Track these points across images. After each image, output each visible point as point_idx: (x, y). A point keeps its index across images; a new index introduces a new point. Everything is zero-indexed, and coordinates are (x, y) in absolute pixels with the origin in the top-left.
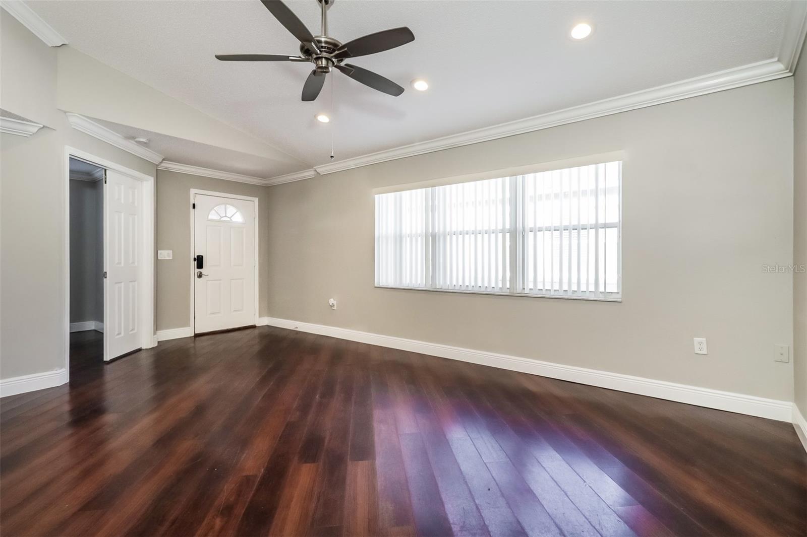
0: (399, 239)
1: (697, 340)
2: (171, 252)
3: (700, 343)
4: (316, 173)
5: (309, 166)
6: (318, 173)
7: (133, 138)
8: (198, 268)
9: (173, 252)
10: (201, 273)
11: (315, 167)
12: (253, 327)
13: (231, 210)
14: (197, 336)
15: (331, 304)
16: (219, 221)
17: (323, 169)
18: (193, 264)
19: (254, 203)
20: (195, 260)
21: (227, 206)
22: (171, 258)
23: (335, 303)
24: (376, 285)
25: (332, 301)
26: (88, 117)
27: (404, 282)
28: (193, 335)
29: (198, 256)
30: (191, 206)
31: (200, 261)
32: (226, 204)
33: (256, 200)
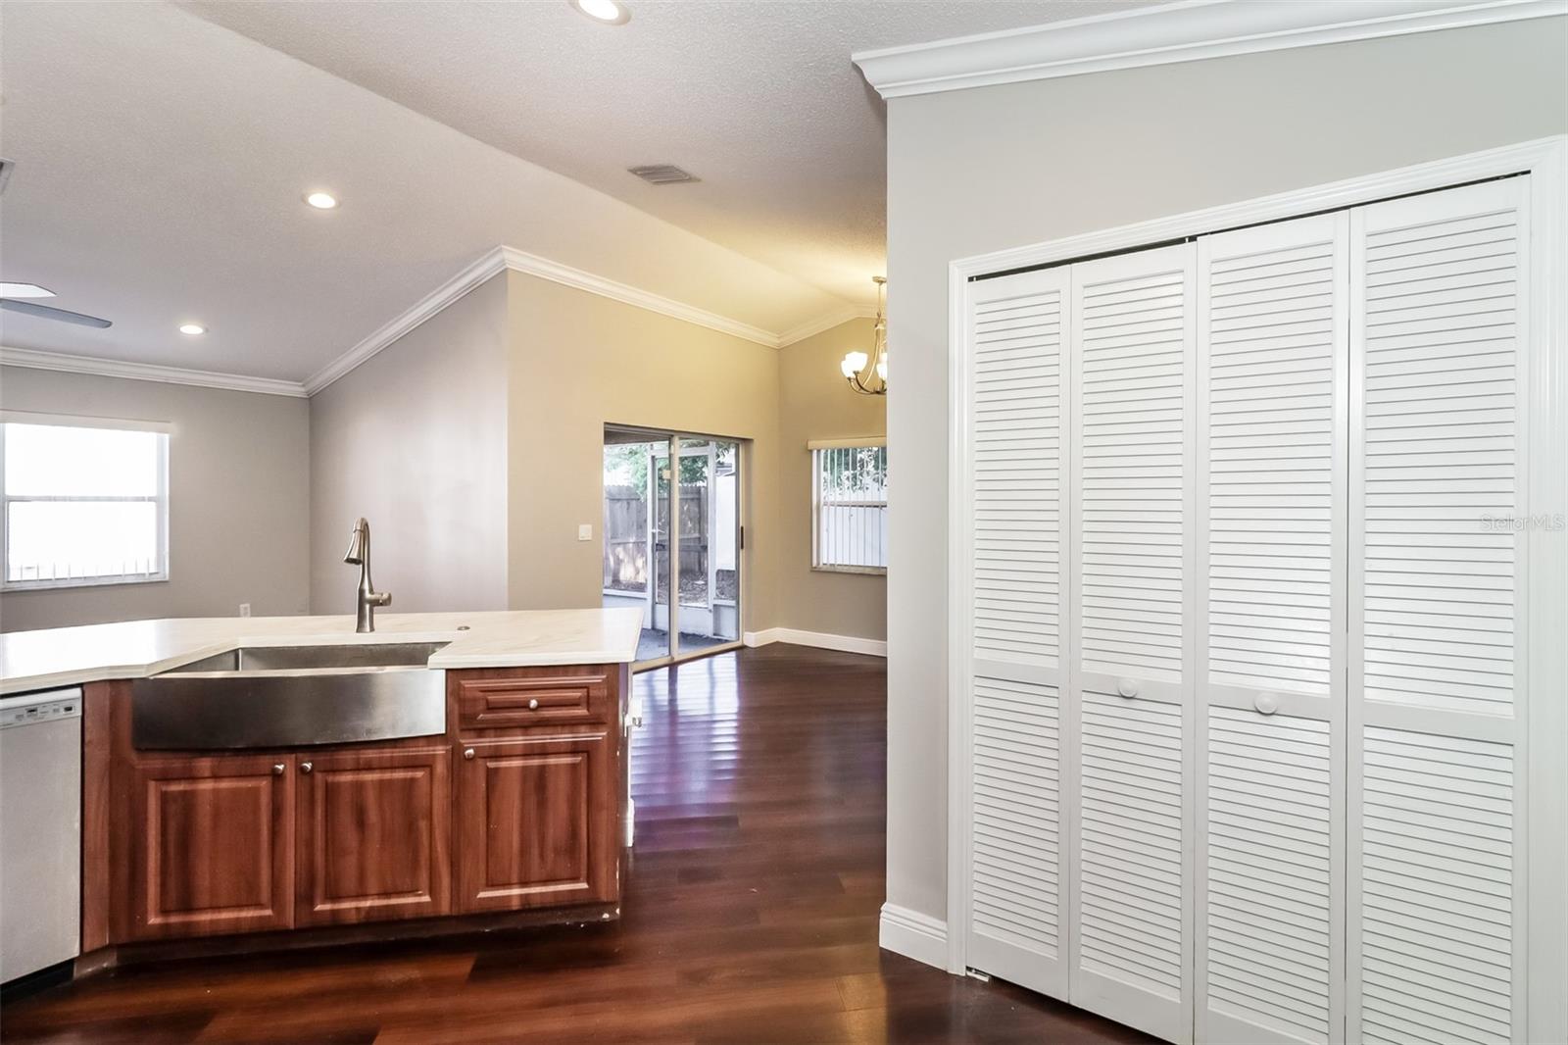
1: (242, 606)
3: (246, 608)
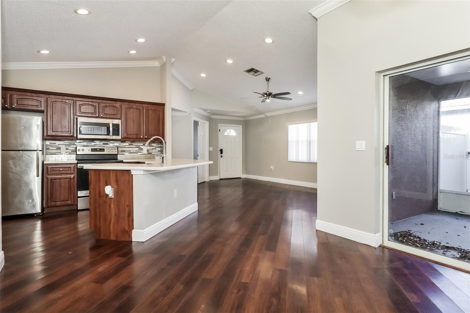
0: (297, 142)
2: (212, 148)
4: (265, 116)
5: (262, 113)
6: (266, 116)
7: (206, 111)
8: (221, 154)
9: (213, 148)
10: (222, 156)
11: (265, 114)
12: (240, 178)
13: (232, 131)
14: (221, 179)
15: (271, 168)
16: (228, 135)
17: (268, 114)
18: (219, 152)
19: (240, 128)
20: (220, 151)
21: (231, 130)
22: (212, 150)
23: (273, 168)
24: (289, 161)
25: (271, 167)
26: (200, 108)
27: (299, 159)
28: (219, 179)
29: (221, 149)
30: (219, 130)
31: (221, 151)
32: (230, 129)
33: (241, 126)
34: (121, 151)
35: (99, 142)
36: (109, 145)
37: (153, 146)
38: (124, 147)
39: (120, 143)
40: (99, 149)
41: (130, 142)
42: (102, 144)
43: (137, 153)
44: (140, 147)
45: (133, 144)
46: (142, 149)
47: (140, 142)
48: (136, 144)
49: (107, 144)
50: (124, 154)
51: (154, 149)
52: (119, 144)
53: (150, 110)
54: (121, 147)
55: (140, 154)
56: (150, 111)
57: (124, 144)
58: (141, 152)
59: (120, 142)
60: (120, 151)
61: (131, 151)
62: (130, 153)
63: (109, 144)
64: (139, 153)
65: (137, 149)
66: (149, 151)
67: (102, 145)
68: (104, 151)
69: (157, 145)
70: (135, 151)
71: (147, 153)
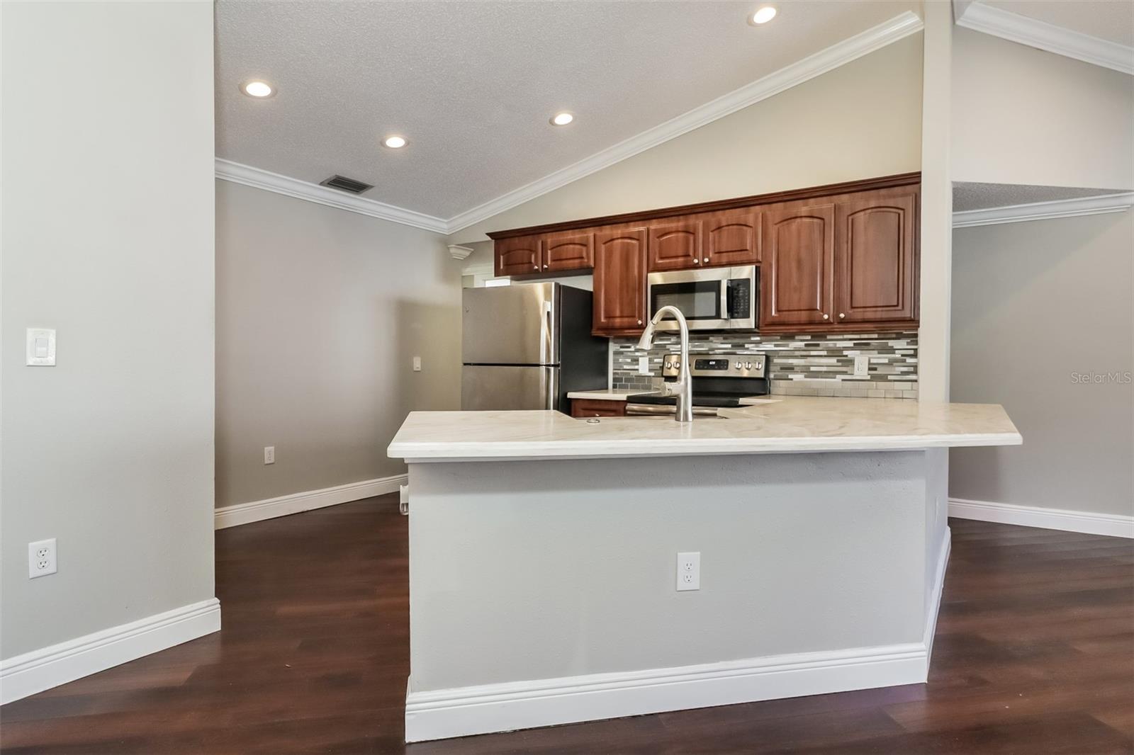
34: (782, 369)
35: (721, 339)
36: (748, 349)
37: (892, 350)
38: (791, 353)
39: (777, 340)
40: (714, 363)
41: (809, 338)
42: (730, 346)
43: (831, 375)
44: (845, 353)
45: (818, 345)
46: (851, 362)
47: (846, 336)
48: (831, 344)
49: (742, 346)
50: (790, 377)
51: (896, 361)
52: (776, 346)
53: (862, 213)
54: (780, 354)
55: (843, 380)
56: (862, 217)
57: (793, 345)
58: (845, 373)
59: (779, 338)
60: (779, 368)
61: (812, 369)
62: (810, 374)
63: (746, 346)
64: (839, 377)
65: (833, 361)
66: (875, 369)
67: (730, 349)
68: (727, 369)
69: (908, 344)
70: (824, 369)
71: (869, 377)
